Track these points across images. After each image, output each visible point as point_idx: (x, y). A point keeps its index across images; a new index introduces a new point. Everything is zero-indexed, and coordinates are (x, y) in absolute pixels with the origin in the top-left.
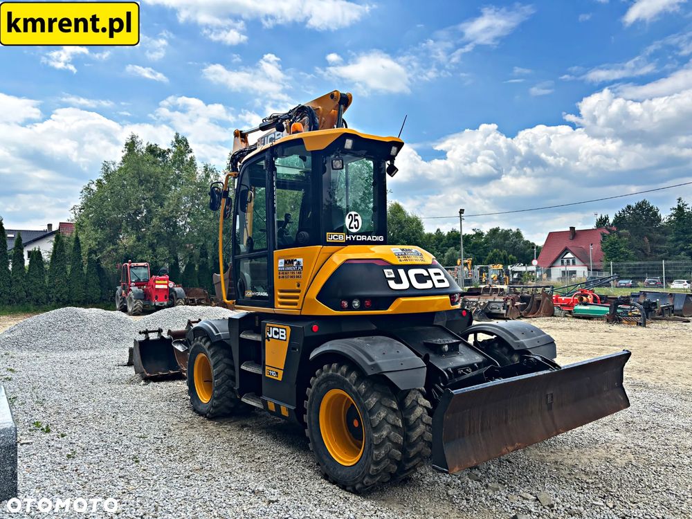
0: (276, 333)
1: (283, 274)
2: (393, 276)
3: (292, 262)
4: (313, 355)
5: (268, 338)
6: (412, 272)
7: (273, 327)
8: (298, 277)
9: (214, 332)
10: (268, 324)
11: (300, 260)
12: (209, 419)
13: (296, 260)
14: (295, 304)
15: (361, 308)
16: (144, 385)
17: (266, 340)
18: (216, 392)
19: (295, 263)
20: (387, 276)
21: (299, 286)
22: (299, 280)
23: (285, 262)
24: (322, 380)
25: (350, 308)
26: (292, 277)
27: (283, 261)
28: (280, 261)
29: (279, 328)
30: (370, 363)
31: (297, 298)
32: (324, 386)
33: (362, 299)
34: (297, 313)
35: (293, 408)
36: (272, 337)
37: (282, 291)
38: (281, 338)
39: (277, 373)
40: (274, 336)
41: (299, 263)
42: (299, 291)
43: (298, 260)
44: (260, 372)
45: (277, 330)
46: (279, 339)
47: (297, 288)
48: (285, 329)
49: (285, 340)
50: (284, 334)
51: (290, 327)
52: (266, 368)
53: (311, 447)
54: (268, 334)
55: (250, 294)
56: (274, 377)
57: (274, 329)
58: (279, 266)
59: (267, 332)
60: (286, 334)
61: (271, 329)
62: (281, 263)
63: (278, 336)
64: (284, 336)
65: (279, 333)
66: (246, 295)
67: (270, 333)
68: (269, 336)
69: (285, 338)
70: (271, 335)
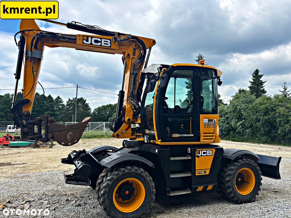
0: (204, 153)
3: (212, 120)
4: (234, 158)
5: (198, 157)
7: (202, 151)
8: (214, 127)
10: (197, 150)
11: (215, 120)
13: (213, 120)
14: (212, 139)
17: (196, 158)
21: (214, 131)
23: (209, 120)
27: (207, 120)
29: (207, 151)
34: (213, 142)
36: (201, 155)
37: (205, 133)
39: (205, 172)
40: (203, 155)
42: (214, 133)
45: (206, 152)
46: (207, 155)
48: (212, 150)
49: (212, 155)
50: (211, 153)
51: (215, 149)
52: (196, 171)
53: (234, 195)
54: (198, 154)
55: (178, 135)
56: (203, 174)
57: (203, 152)
58: (204, 122)
59: (197, 153)
60: (212, 153)
61: (200, 152)
62: (206, 121)
63: (206, 154)
64: (210, 154)
65: (207, 153)
66: (173, 136)
67: (199, 154)
68: (199, 155)
69: (211, 154)
70: (200, 155)
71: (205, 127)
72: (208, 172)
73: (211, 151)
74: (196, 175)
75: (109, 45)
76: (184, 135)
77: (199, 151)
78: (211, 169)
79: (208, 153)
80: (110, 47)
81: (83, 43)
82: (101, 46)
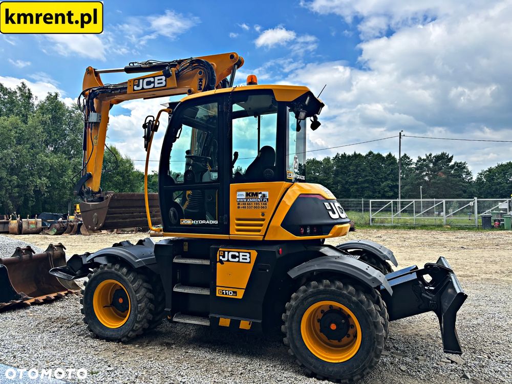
0: (234, 257)
1: (243, 204)
3: (257, 194)
4: (293, 273)
5: (221, 262)
6: (336, 205)
7: (229, 252)
8: (262, 207)
9: (133, 258)
10: (220, 249)
11: (267, 193)
12: (124, 343)
13: (261, 193)
14: (259, 231)
15: (311, 234)
17: (218, 264)
18: (139, 315)
19: (260, 195)
20: (328, 208)
21: (263, 215)
22: (263, 210)
23: (247, 194)
24: (310, 295)
25: (305, 234)
26: (255, 207)
27: (244, 193)
28: (239, 193)
29: (239, 252)
30: (369, 278)
31: (261, 225)
32: (310, 299)
33: (312, 227)
34: (261, 238)
35: (260, 321)
36: (228, 260)
37: (239, 220)
38: (241, 260)
39: (235, 292)
40: (231, 259)
41: (264, 196)
42: (263, 220)
43: (263, 193)
44: (206, 292)
45: (237, 254)
46: (239, 261)
47: (262, 217)
48: (250, 253)
49: (250, 262)
50: (248, 257)
51: (256, 250)
52: (218, 288)
53: (293, 352)
54: (221, 258)
55: (189, 222)
56: (231, 296)
57: (231, 254)
58: (238, 197)
59: (220, 256)
60: (250, 257)
61: (226, 253)
62: (242, 195)
63: (237, 259)
64: (246, 259)
65: (239, 257)
66: (182, 223)
67: (224, 257)
68: (223, 259)
69: (248, 260)
70: (226, 259)
71: (239, 207)
72: (240, 295)
73: (248, 255)
74: (217, 295)
75: (164, 84)
76: (201, 222)
77: (224, 252)
78: (247, 290)
79: (241, 257)
80: (165, 86)
81: (134, 90)
82: (154, 87)
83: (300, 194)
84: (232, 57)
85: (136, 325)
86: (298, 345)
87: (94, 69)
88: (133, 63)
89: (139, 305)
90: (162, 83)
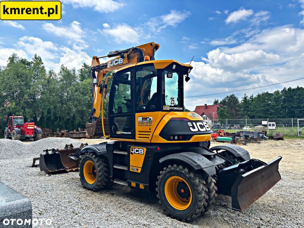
0: (137, 151)
1: (141, 124)
2: (191, 125)
3: (147, 118)
4: (161, 161)
5: (132, 153)
6: (198, 124)
7: (135, 148)
8: (149, 125)
9: (97, 150)
10: (131, 147)
11: (151, 118)
12: (94, 191)
13: (149, 118)
14: (148, 138)
15: (178, 140)
16: (48, 176)
17: (131, 154)
18: (99, 178)
19: (148, 119)
20: (189, 126)
21: (150, 129)
22: (150, 127)
23: (143, 119)
24: (168, 172)
25: (174, 139)
26: (146, 125)
27: (141, 118)
28: (139, 118)
29: (139, 149)
30: (195, 164)
31: (149, 135)
32: (168, 175)
33: (179, 136)
35: (148, 185)
36: (135, 153)
37: (139, 132)
38: (140, 153)
39: (137, 169)
40: (136, 152)
41: (150, 119)
42: (150, 132)
43: (150, 118)
44: (126, 169)
45: (138, 149)
46: (139, 153)
47: (149, 130)
48: (143, 149)
49: (143, 154)
50: (142, 151)
51: (146, 148)
52: (130, 167)
53: (160, 202)
54: (132, 151)
55: (120, 133)
56: (136, 171)
57: (136, 149)
59: (131, 150)
61: (134, 149)
62: (140, 119)
63: (138, 152)
64: (142, 152)
65: (139, 151)
66: (117, 133)
67: (133, 151)
68: (133, 152)
72: (139, 171)
73: (142, 150)
74: (130, 170)
75: (122, 62)
76: (124, 133)
77: (133, 148)
78: (143, 168)
79: (140, 151)
80: (123, 63)
81: (110, 66)
82: (118, 64)
83: (172, 118)
84: (151, 44)
85: (98, 183)
86: (163, 198)
87: (96, 57)
88: (111, 52)
89: (99, 173)
90: (121, 62)
